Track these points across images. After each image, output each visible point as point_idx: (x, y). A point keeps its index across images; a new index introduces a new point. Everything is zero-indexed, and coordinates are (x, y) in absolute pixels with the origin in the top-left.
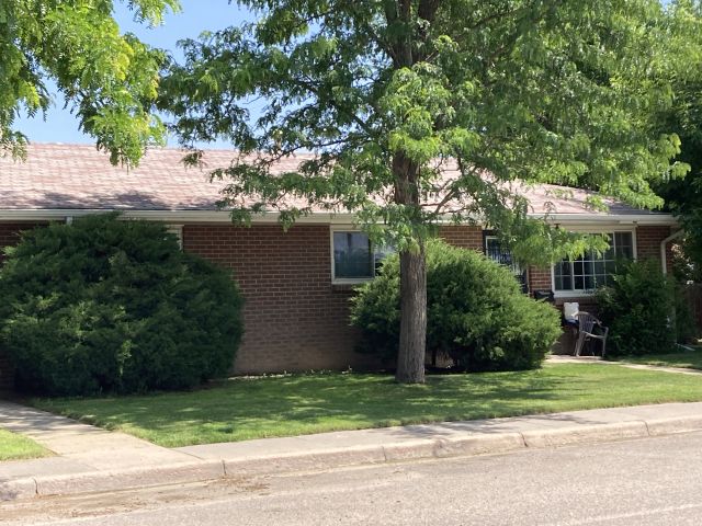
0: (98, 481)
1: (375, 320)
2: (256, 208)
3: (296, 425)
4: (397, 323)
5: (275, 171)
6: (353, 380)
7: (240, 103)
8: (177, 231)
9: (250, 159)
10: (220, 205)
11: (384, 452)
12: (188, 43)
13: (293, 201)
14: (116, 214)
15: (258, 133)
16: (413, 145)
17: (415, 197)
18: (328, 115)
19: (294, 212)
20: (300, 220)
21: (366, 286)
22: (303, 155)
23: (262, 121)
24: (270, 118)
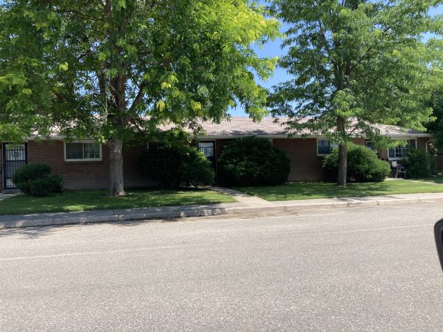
0: (250, 209)
1: (331, 166)
2: (294, 133)
3: (306, 197)
4: (337, 167)
5: (300, 122)
6: (323, 184)
7: (290, 103)
8: (271, 141)
9: (293, 120)
10: (283, 133)
11: (333, 205)
12: (274, 87)
13: (306, 131)
14: (254, 136)
15: (295, 112)
16: (343, 114)
17: (344, 129)
18: (316, 106)
19: (306, 135)
20: (308, 137)
21: (328, 156)
22: (309, 118)
23: (296, 108)
24: (299, 107)
